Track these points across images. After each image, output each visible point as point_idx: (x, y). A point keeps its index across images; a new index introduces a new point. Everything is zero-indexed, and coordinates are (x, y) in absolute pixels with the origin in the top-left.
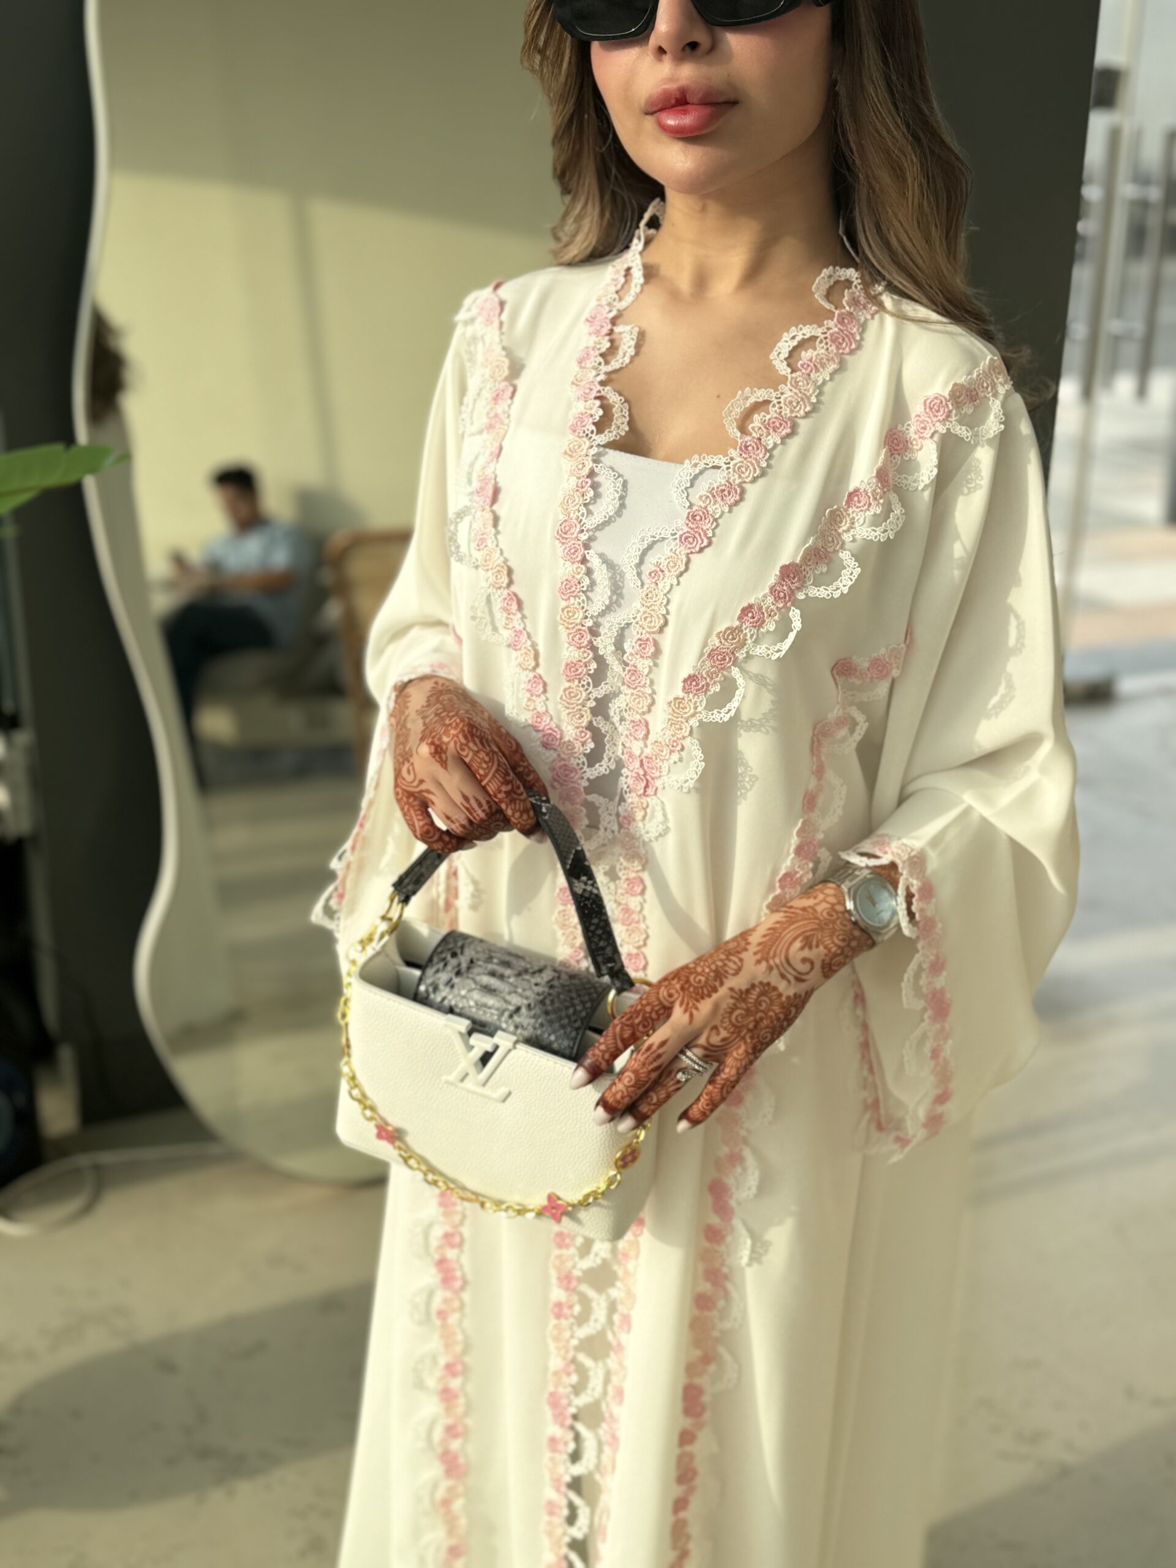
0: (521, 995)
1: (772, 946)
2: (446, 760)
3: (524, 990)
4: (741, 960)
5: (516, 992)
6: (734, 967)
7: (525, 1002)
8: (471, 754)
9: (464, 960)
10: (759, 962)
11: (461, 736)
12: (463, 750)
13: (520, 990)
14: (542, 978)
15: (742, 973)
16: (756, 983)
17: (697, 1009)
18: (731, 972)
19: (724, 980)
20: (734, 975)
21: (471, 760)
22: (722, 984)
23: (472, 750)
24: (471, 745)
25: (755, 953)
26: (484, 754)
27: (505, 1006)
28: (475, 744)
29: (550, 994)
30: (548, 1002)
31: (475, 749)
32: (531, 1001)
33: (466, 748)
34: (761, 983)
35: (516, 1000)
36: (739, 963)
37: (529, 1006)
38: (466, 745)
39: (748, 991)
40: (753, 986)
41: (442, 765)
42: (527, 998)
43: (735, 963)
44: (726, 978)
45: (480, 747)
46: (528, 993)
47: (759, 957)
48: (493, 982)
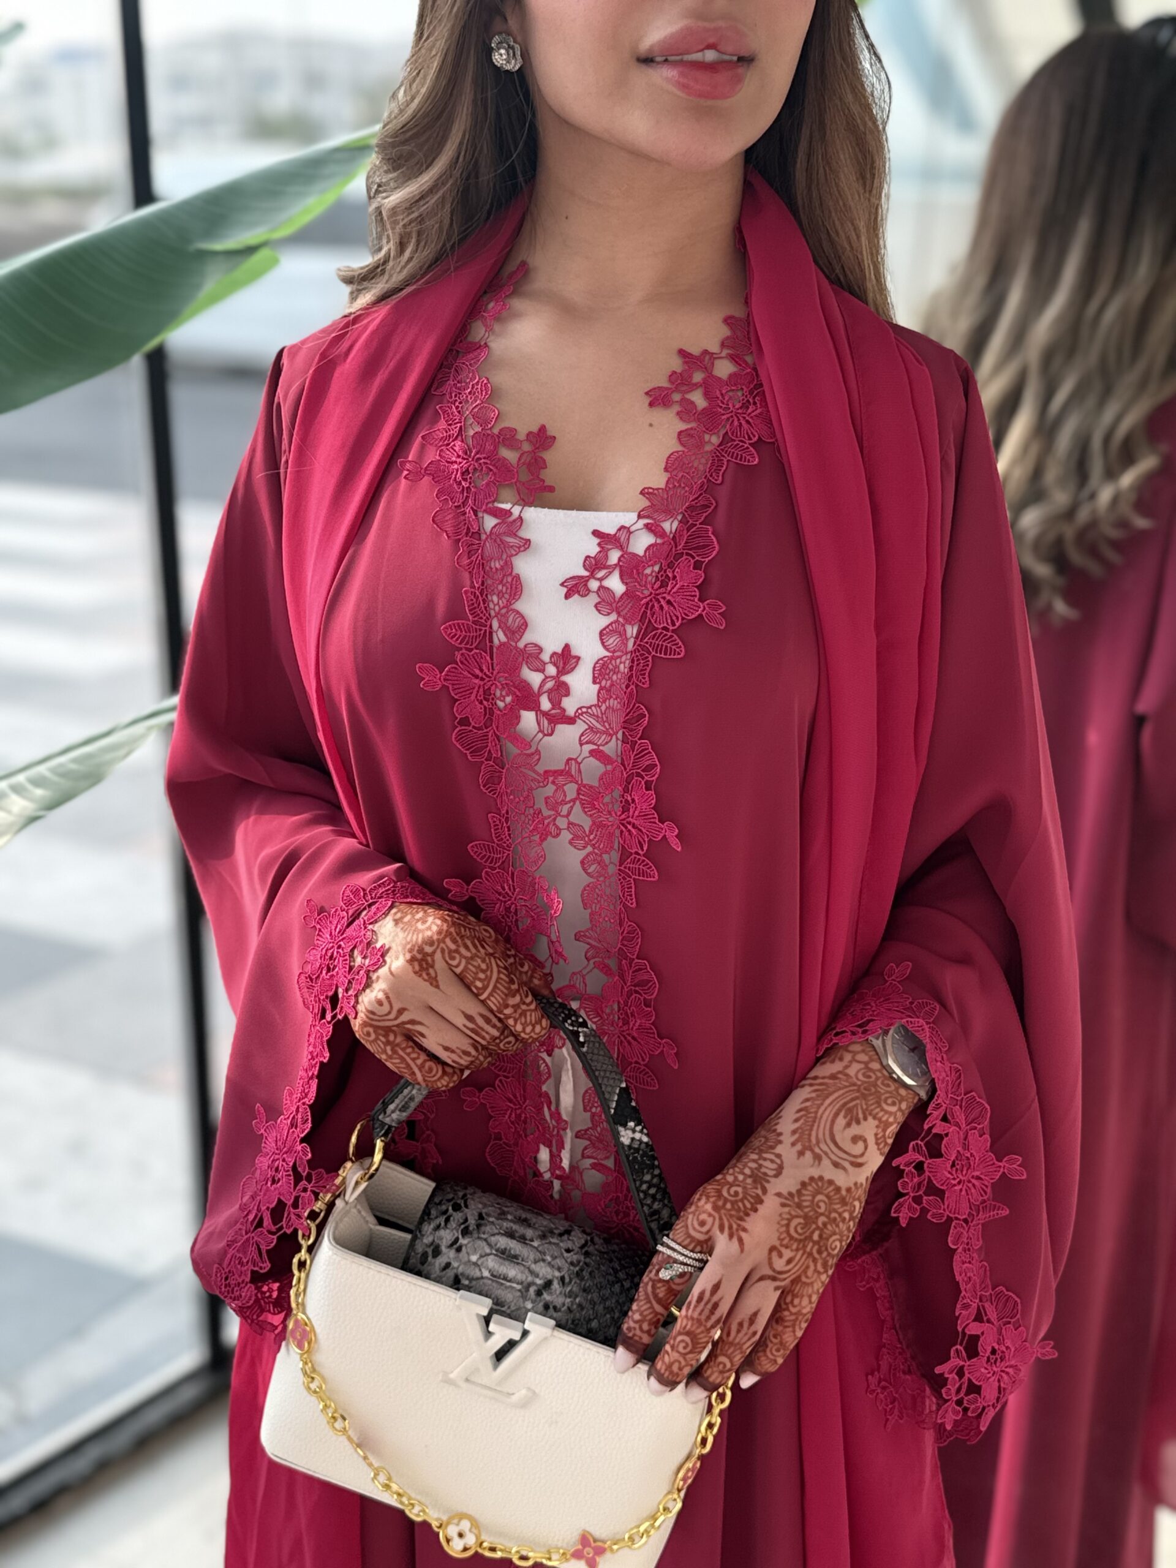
0: (550, 1265)
1: (811, 1130)
2: (436, 976)
3: (553, 1258)
4: (779, 1156)
5: (543, 1260)
6: (774, 1166)
7: (557, 1274)
8: (464, 962)
10: (801, 1154)
11: (448, 941)
12: (453, 958)
13: (548, 1258)
14: (573, 1242)
15: (785, 1172)
16: (807, 1180)
17: (745, 1230)
18: (771, 1173)
19: (767, 1185)
20: (776, 1176)
21: (466, 969)
22: (765, 1191)
23: (465, 958)
24: (463, 950)
25: (793, 1144)
26: (479, 961)
27: (530, 1278)
28: (467, 948)
29: (586, 1264)
31: (468, 954)
32: (564, 1273)
33: (457, 956)
34: (812, 1179)
35: (544, 1271)
36: (778, 1161)
37: (562, 1280)
38: (457, 951)
39: (799, 1192)
40: (804, 1185)
41: (430, 983)
43: (772, 1161)
44: (768, 1182)
45: (474, 951)
46: (559, 1262)
47: (799, 1147)
48: (514, 1246)
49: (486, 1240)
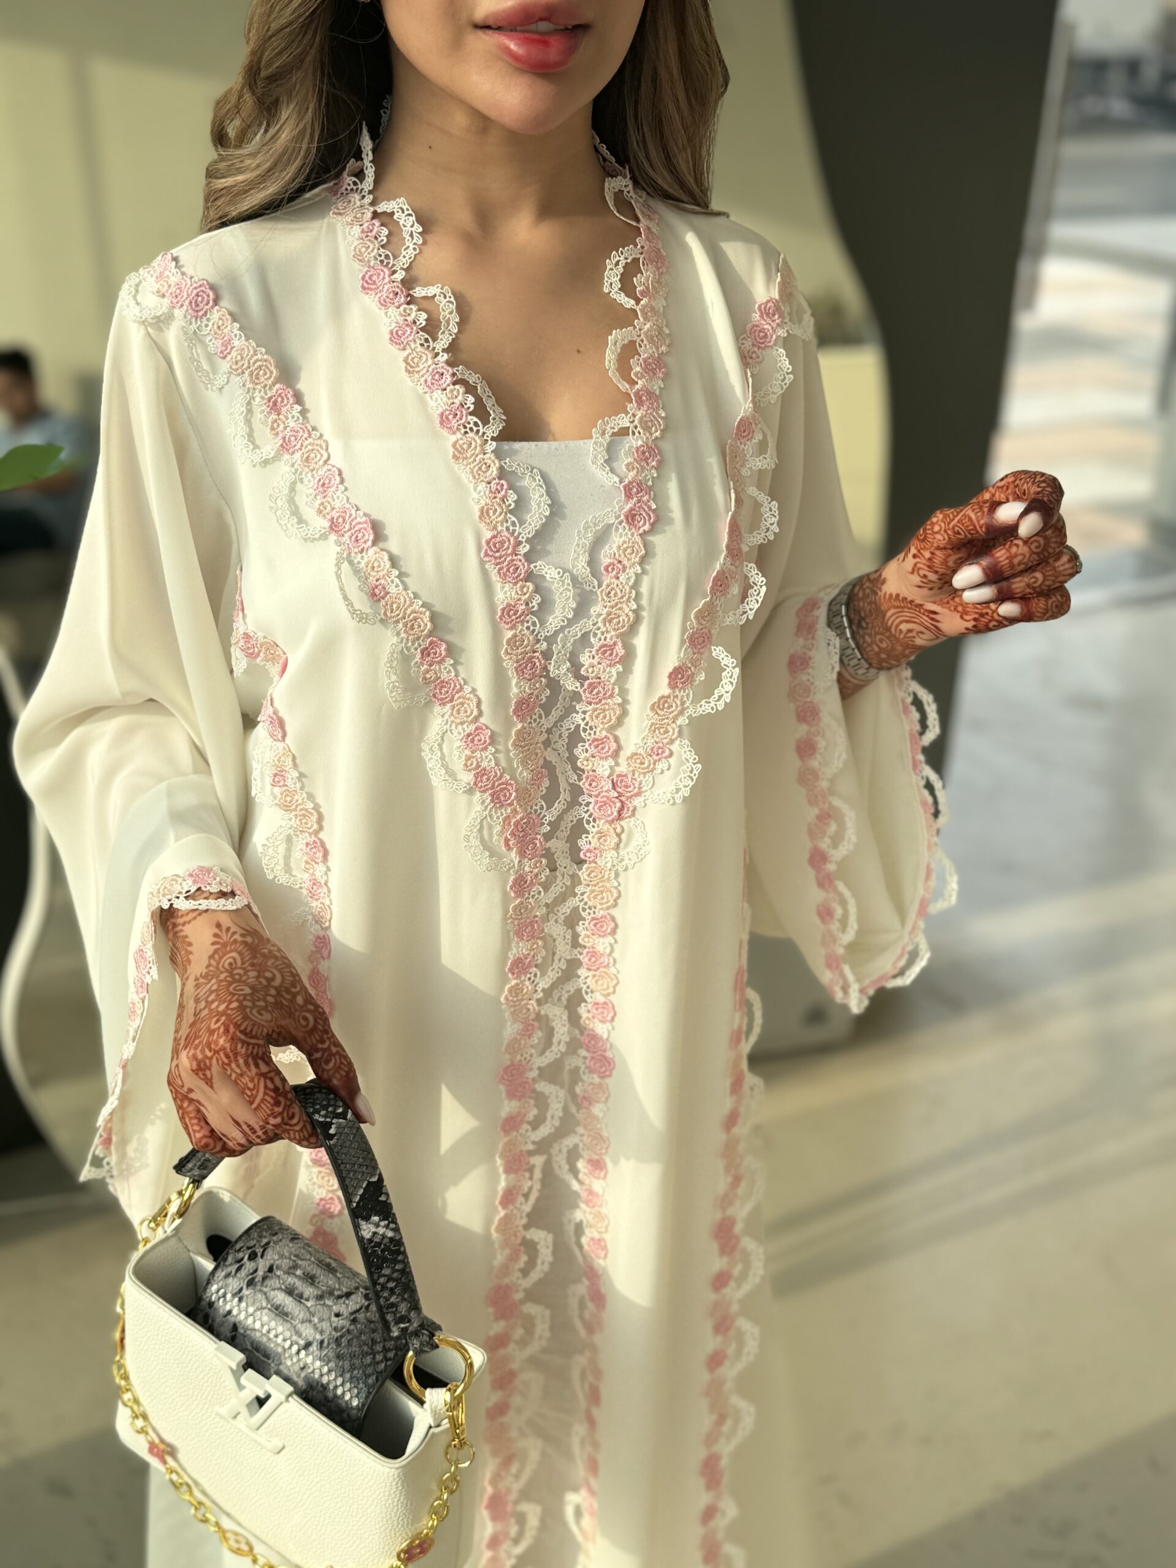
0: (316, 1328)
2: (211, 1079)
3: (321, 1320)
5: (310, 1321)
7: (318, 1337)
9: (261, 1269)
13: (316, 1320)
14: (345, 1309)
23: (236, 1073)
24: (235, 1065)
29: (348, 1331)
30: (344, 1341)
31: (238, 1071)
32: (325, 1337)
33: (230, 1068)
35: (308, 1332)
37: (322, 1342)
41: (207, 1083)
42: (321, 1332)
46: (325, 1325)
48: (288, 1302)
49: (265, 1294)
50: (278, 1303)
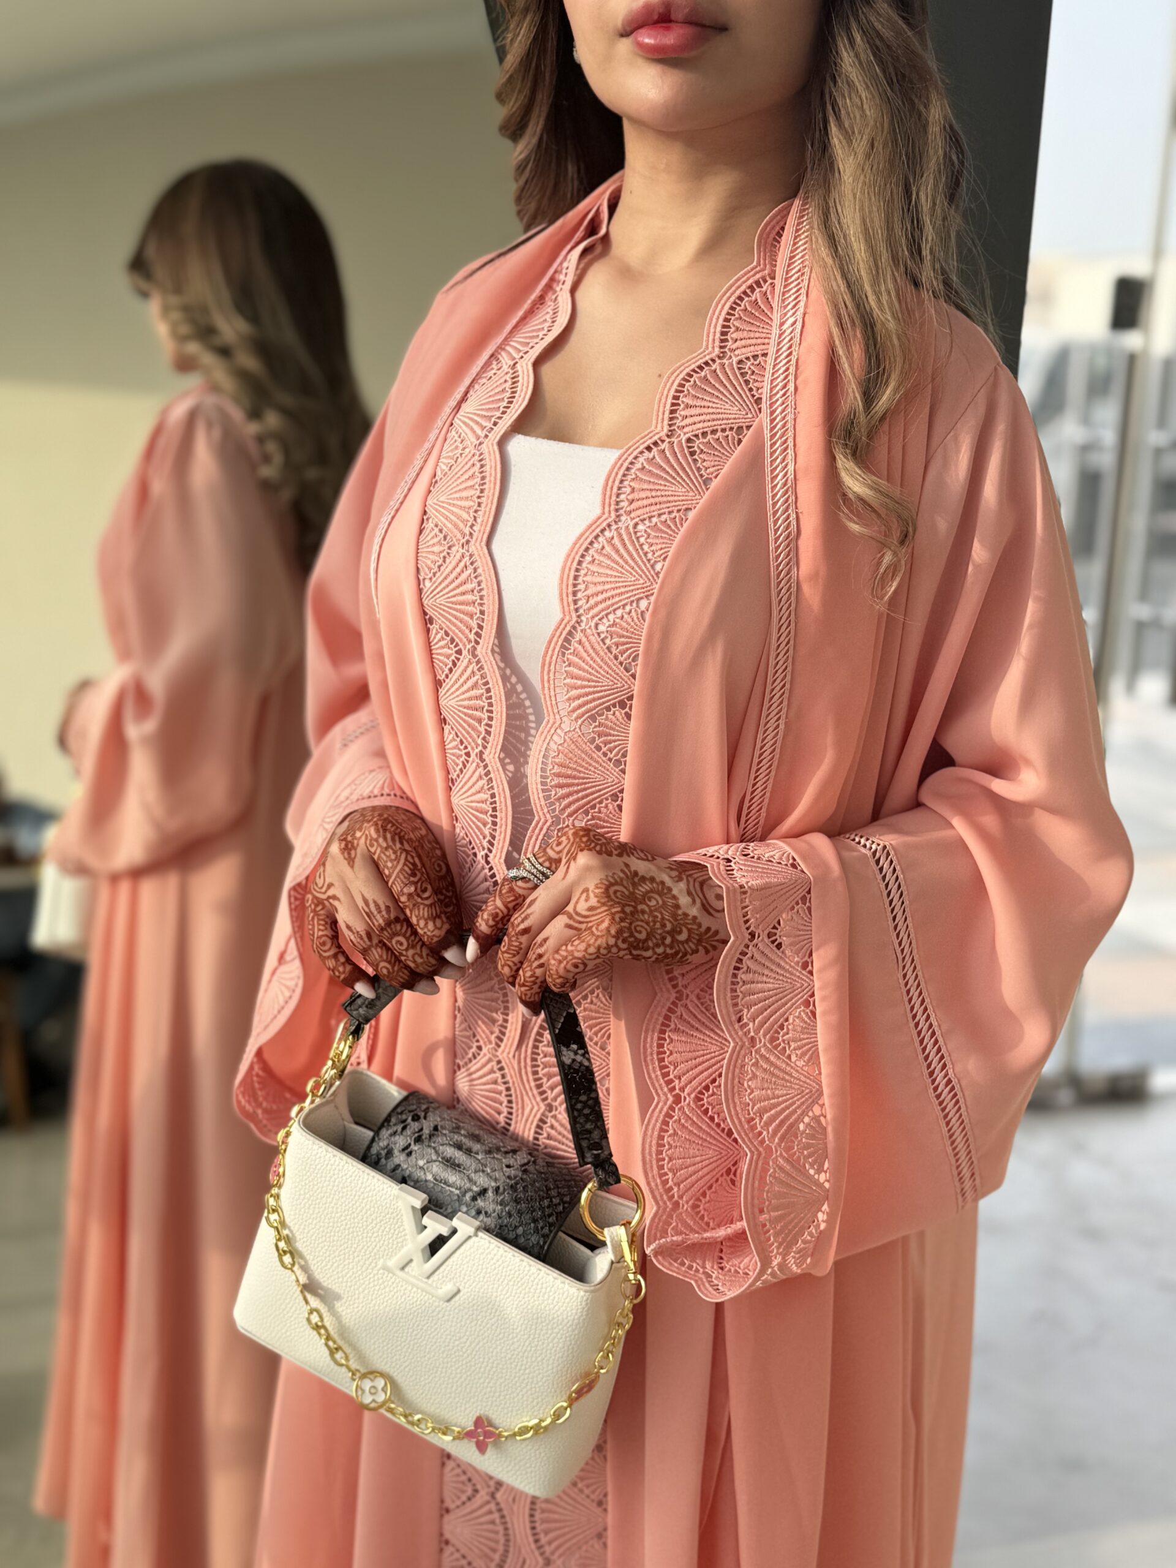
2: (355, 857)
5: (483, 1171)
8: (378, 849)
9: (427, 1126)
12: (372, 846)
14: (516, 1160)
23: (382, 846)
24: (381, 840)
26: (392, 852)
27: (468, 1185)
29: (522, 1180)
30: (520, 1188)
31: (386, 844)
35: (482, 1181)
37: (497, 1189)
38: (376, 840)
41: (349, 864)
42: (496, 1180)
45: (390, 841)
48: (459, 1156)
50: (448, 1156)
